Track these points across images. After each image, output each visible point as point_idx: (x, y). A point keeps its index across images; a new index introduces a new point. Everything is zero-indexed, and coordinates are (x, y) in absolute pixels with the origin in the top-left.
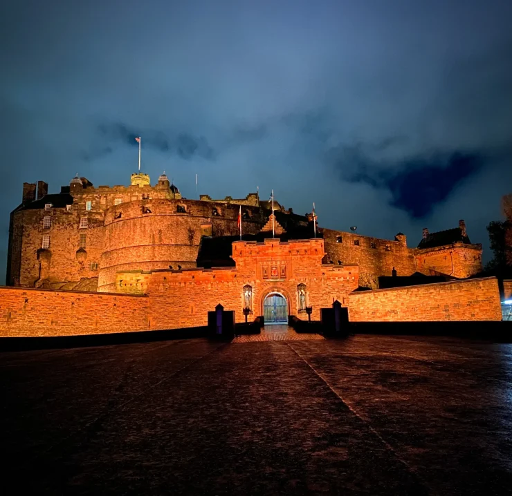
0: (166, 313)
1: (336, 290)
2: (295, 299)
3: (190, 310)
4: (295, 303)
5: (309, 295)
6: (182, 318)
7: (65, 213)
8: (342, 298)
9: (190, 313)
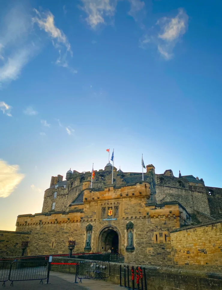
0: (37, 247)
1: (159, 228)
2: (124, 236)
3: (51, 245)
4: (124, 240)
5: (136, 233)
6: (46, 251)
7: (63, 190)
8: (164, 236)
9: (51, 248)
